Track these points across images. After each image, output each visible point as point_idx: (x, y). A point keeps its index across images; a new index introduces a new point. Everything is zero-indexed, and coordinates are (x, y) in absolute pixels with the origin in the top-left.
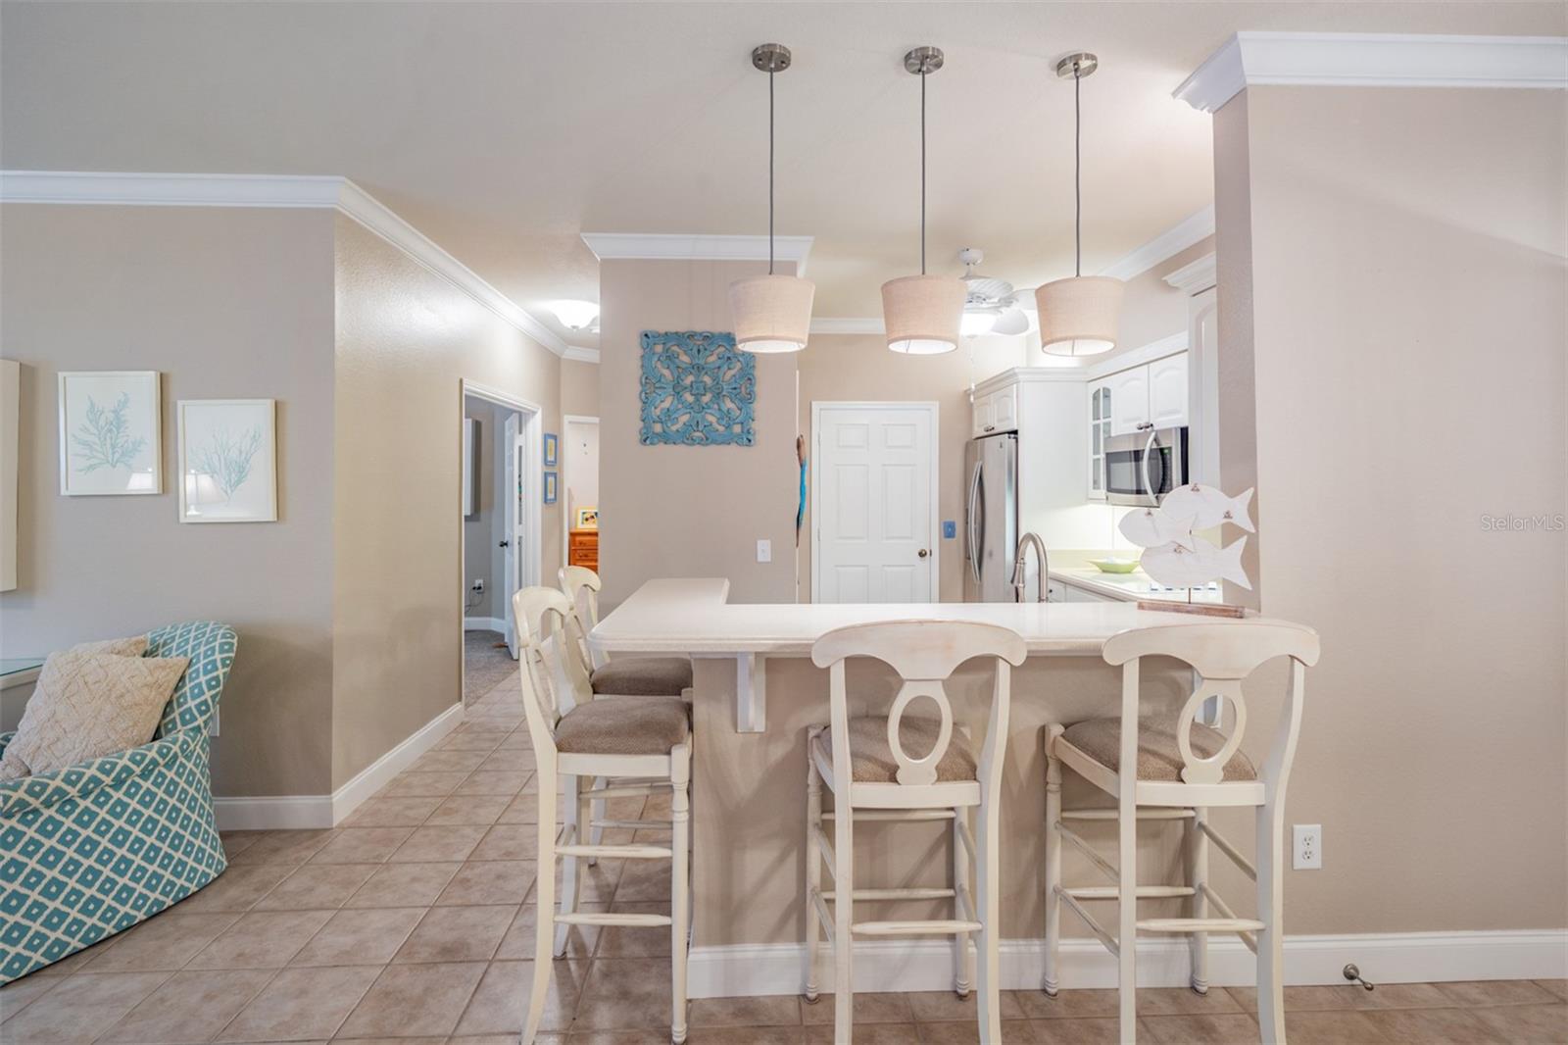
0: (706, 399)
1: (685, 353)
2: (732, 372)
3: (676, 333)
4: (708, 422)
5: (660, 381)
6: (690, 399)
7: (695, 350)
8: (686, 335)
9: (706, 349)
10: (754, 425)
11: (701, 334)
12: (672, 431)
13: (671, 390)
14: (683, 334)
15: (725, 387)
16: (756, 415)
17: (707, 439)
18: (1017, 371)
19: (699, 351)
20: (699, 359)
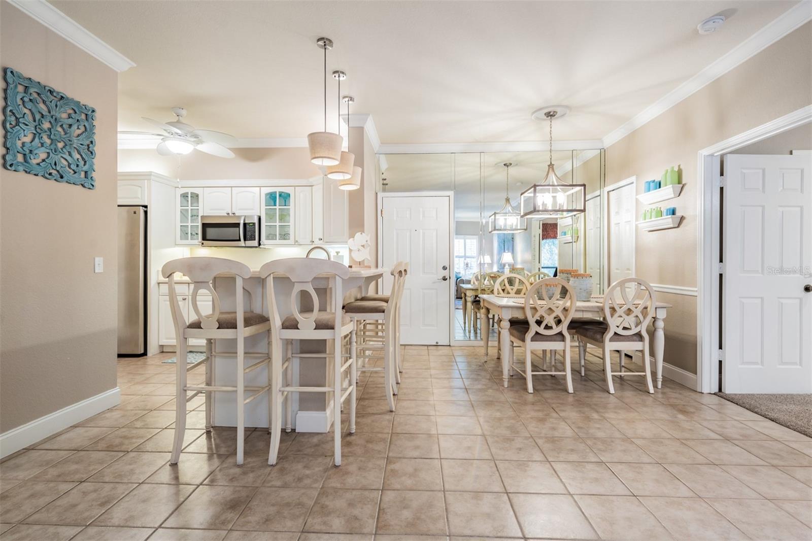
0: (60, 145)
1: (44, 102)
2: (79, 132)
3: (39, 83)
4: (63, 164)
5: (24, 117)
6: (48, 141)
7: (53, 104)
8: (47, 88)
9: (62, 107)
10: (94, 175)
11: (58, 93)
12: (33, 164)
13: (33, 129)
14: (45, 87)
15: (75, 141)
16: (95, 167)
17: (62, 177)
18: (153, 173)
19: (56, 106)
20: (56, 112)
